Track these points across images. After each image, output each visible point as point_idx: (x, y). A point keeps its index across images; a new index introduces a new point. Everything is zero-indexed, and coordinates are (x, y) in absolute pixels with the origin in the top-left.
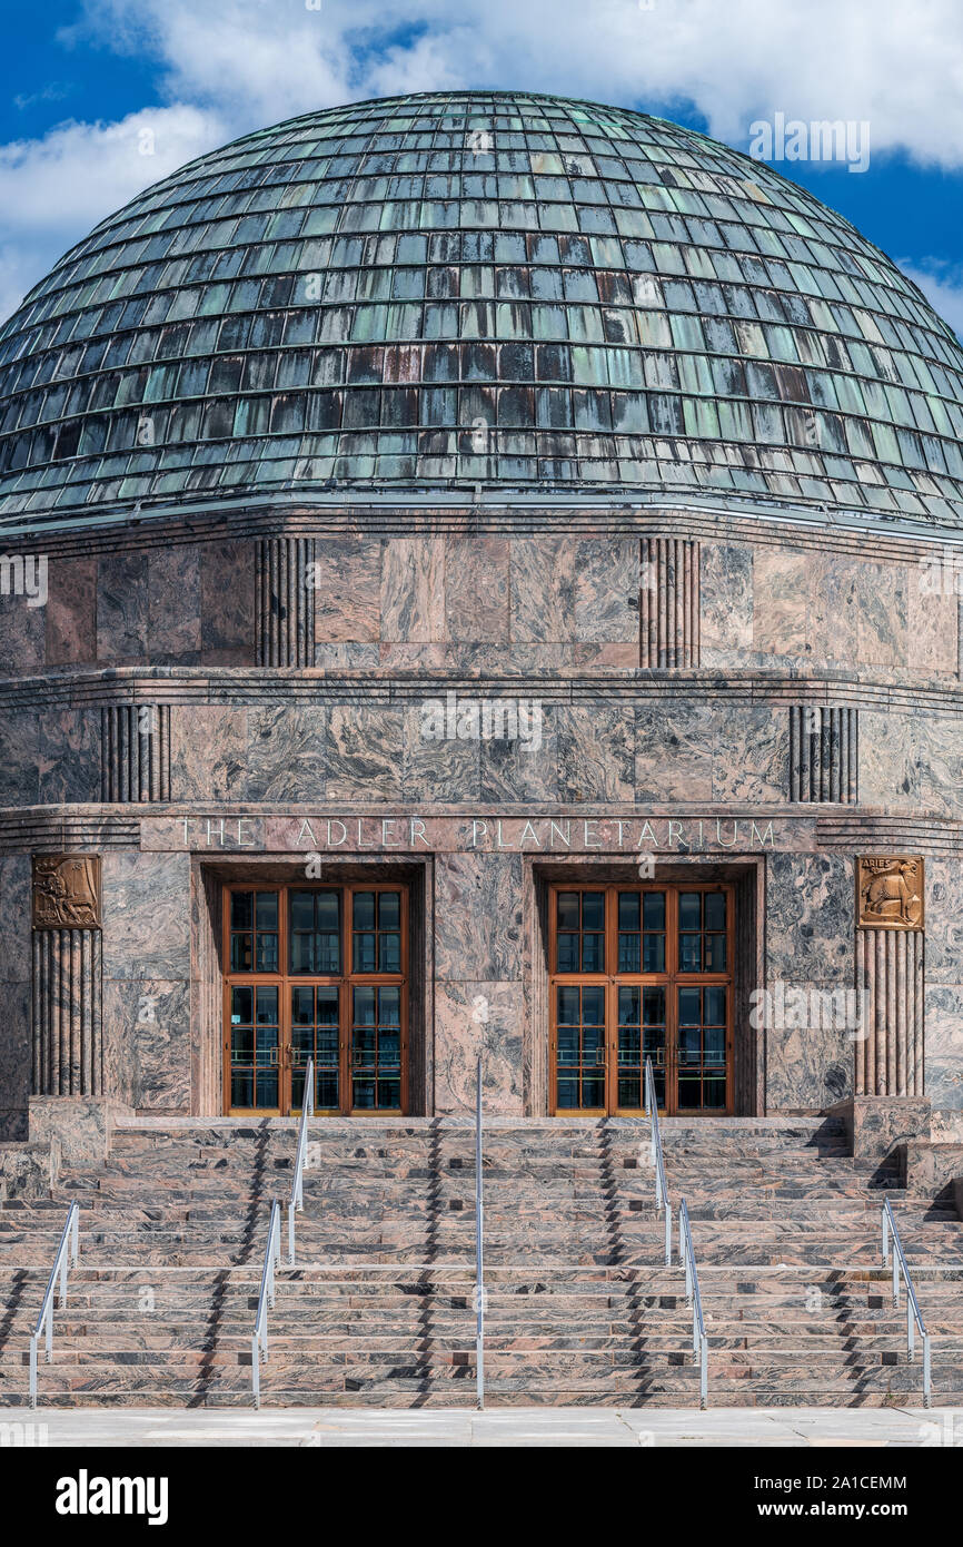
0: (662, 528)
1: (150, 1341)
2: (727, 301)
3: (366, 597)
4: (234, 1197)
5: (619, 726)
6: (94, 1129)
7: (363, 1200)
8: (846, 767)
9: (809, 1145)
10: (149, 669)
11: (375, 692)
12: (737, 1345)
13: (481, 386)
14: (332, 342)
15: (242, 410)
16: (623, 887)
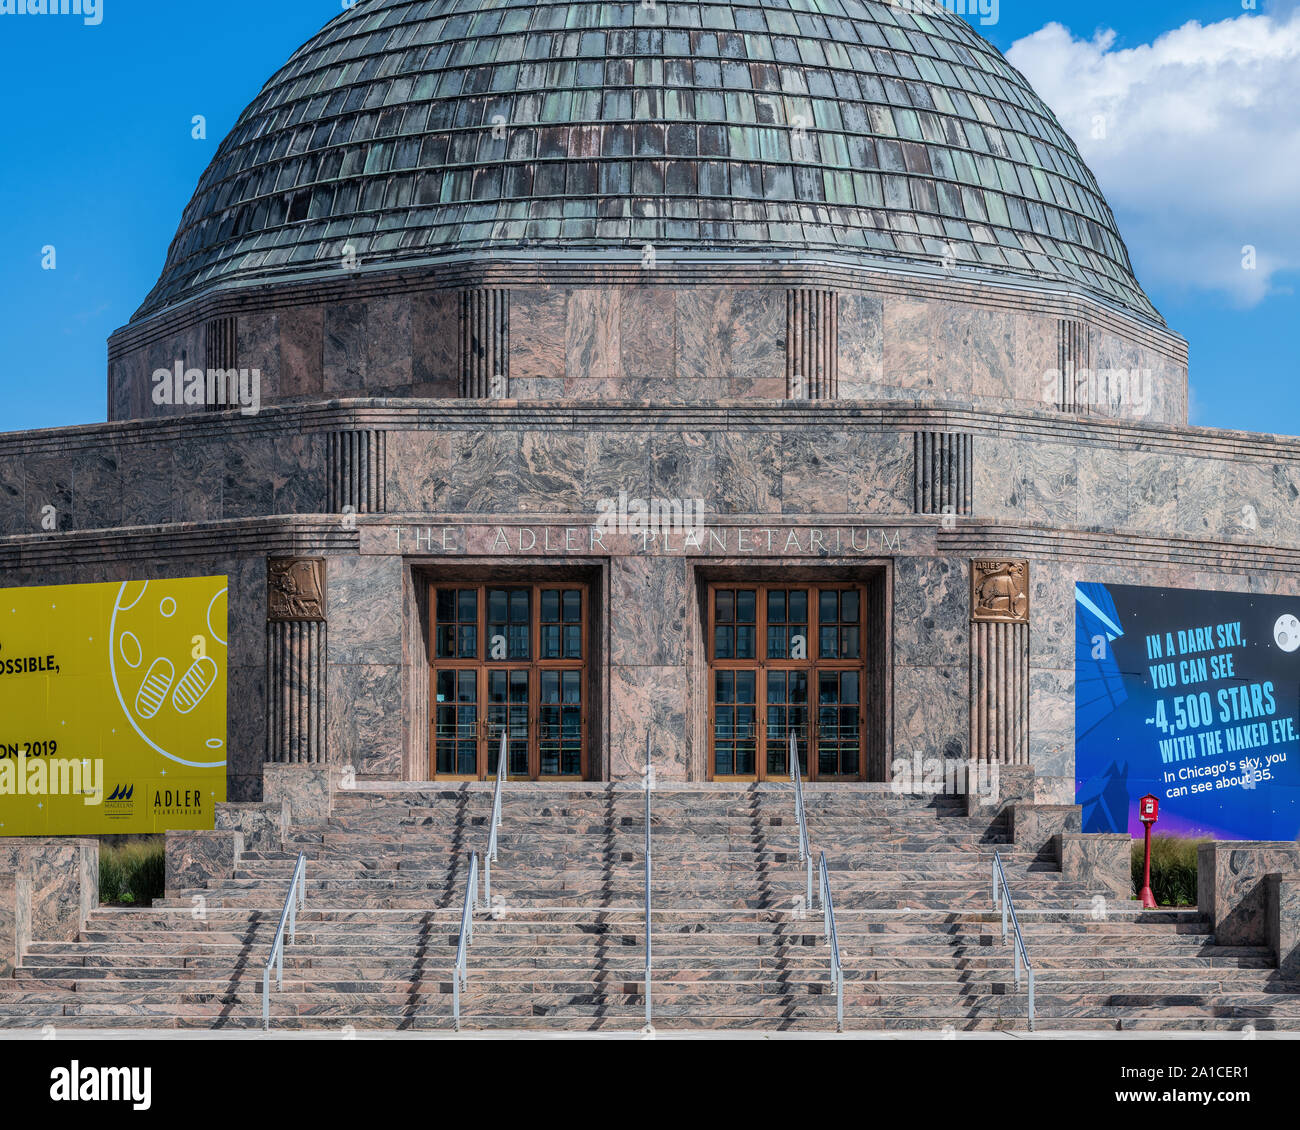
0: (806, 281)
1: (367, 972)
2: (861, 87)
3: (552, 339)
4: (439, 850)
5: (768, 448)
6: (318, 791)
7: (549, 852)
8: (962, 484)
9: (930, 806)
10: (368, 400)
11: (560, 420)
12: (868, 977)
13: (651, 160)
14: (524, 123)
15: (448, 181)
16: (772, 586)
